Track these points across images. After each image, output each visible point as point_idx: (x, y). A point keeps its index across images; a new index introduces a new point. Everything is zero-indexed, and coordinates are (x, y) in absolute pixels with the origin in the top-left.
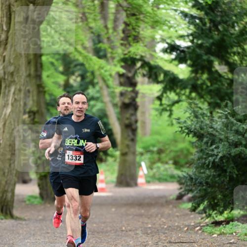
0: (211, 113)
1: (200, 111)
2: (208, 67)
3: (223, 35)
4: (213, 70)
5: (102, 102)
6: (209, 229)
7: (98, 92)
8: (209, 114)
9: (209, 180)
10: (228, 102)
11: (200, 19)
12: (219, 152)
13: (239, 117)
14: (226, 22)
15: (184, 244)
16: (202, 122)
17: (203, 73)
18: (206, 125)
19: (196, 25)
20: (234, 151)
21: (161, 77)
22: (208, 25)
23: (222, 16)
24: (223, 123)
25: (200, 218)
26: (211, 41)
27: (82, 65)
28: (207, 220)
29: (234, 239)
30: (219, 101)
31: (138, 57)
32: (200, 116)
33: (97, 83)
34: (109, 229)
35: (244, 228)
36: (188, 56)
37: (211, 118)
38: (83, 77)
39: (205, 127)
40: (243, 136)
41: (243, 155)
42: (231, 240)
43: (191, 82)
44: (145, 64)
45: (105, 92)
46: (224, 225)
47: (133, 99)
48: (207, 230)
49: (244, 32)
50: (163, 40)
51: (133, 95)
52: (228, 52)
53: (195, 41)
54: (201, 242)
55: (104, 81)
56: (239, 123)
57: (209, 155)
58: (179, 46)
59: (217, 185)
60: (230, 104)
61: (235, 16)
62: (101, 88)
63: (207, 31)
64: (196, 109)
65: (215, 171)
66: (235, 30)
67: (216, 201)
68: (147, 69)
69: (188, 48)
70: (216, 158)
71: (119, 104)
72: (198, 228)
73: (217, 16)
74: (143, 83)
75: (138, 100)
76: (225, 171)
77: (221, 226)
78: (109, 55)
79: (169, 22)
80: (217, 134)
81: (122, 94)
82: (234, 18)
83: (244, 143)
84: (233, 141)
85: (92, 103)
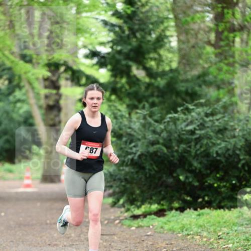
0: (130, 114)
1: (119, 113)
2: (126, 72)
3: (141, 42)
4: (132, 74)
5: (28, 104)
6: (127, 222)
7: (25, 94)
8: (127, 116)
9: (128, 177)
10: (146, 103)
11: (120, 27)
12: (138, 151)
13: (156, 118)
14: (143, 30)
15: (104, 236)
16: (121, 123)
17: (122, 77)
18: (125, 126)
19: (115, 33)
20: (152, 149)
21: (83, 81)
22: (127, 32)
23: (140, 25)
24: (141, 123)
25: (119, 212)
26: (129, 47)
27: (10, 69)
28: (126, 214)
29: (151, 231)
30: (136, 103)
31: (62, 62)
32: (119, 118)
33: (24, 86)
34: (34, 222)
35: (160, 221)
36: (108, 61)
37: (129, 119)
38: (10, 81)
39: (124, 128)
40: (160, 135)
41: (159, 154)
42: (148, 232)
43: (111, 86)
44: (68, 68)
45: (31, 95)
46: (142, 219)
47: (57, 101)
48: (125, 223)
49: (160, 39)
50: (85, 47)
51: (57, 97)
52: (144, 58)
53: (115, 47)
54: (121, 234)
55: (30, 83)
56: (156, 124)
57: (128, 153)
58: (99, 52)
59: (135, 181)
60: (147, 105)
61: (152, 24)
62: (27, 91)
63: (126, 39)
64: (116, 111)
65: (134, 168)
66: (152, 37)
67: (134, 196)
68: (70, 73)
69: (108, 54)
70: (135, 156)
71: (44, 106)
72: (117, 221)
73: (135, 24)
74: (66, 86)
75: (62, 102)
76: (143, 168)
77: (139, 220)
78: (34, 61)
79: (90, 29)
80: (135, 134)
81: (47, 97)
82: (151, 26)
83: (161, 141)
84: (150, 140)
85: (19, 105)
